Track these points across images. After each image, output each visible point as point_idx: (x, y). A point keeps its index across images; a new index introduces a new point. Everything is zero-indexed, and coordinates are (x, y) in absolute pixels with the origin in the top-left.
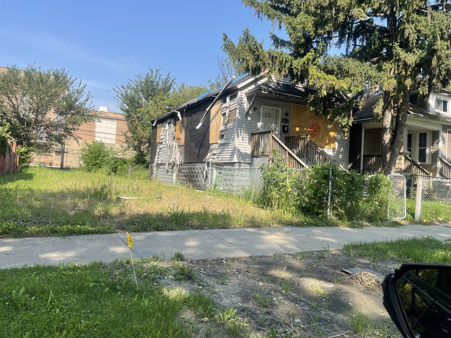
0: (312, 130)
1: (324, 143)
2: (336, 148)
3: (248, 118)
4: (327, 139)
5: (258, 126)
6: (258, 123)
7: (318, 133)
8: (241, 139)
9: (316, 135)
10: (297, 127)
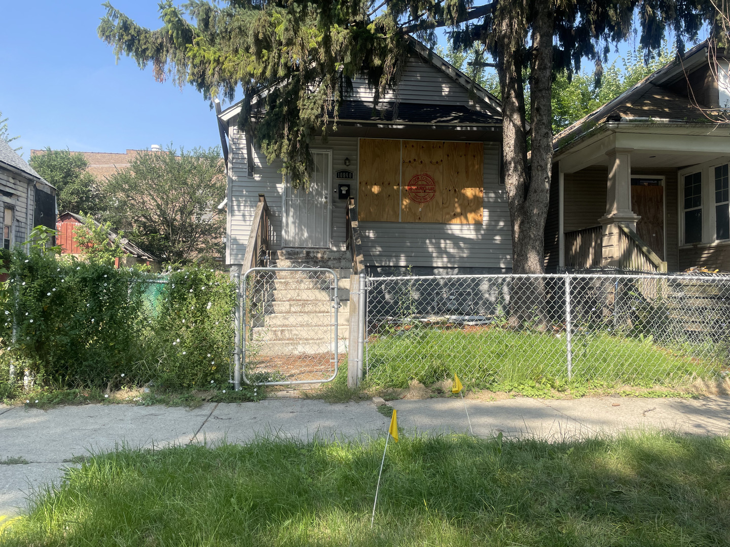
0: (414, 188)
1: (448, 213)
2: (484, 223)
3: (255, 176)
4: (456, 205)
5: (280, 190)
6: (278, 185)
7: (432, 194)
8: (241, 218)
9: (425, 199)
10: (375, 184)
